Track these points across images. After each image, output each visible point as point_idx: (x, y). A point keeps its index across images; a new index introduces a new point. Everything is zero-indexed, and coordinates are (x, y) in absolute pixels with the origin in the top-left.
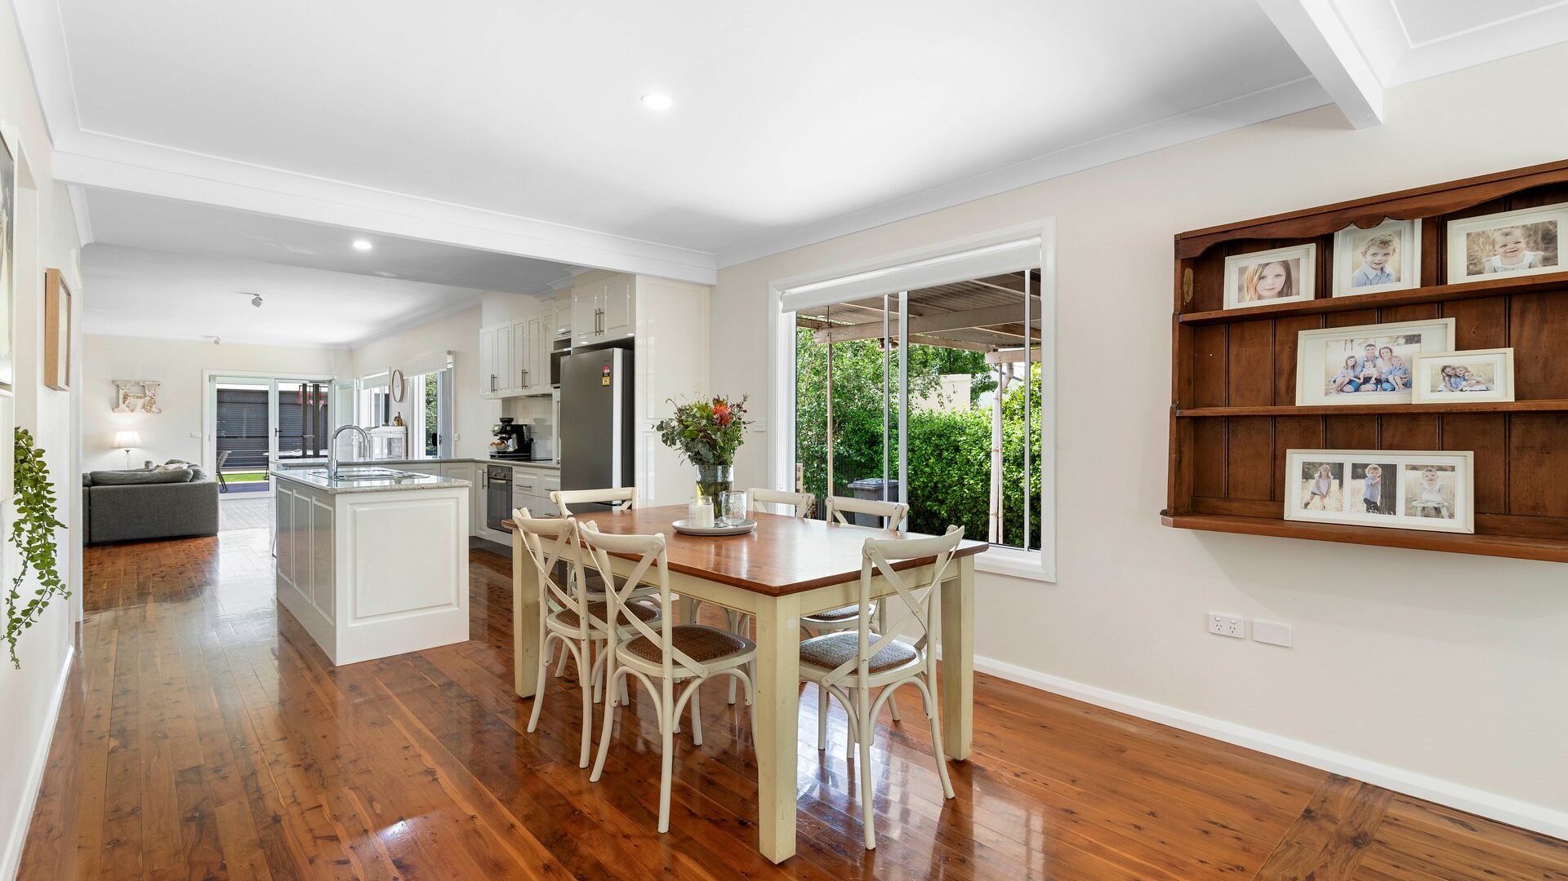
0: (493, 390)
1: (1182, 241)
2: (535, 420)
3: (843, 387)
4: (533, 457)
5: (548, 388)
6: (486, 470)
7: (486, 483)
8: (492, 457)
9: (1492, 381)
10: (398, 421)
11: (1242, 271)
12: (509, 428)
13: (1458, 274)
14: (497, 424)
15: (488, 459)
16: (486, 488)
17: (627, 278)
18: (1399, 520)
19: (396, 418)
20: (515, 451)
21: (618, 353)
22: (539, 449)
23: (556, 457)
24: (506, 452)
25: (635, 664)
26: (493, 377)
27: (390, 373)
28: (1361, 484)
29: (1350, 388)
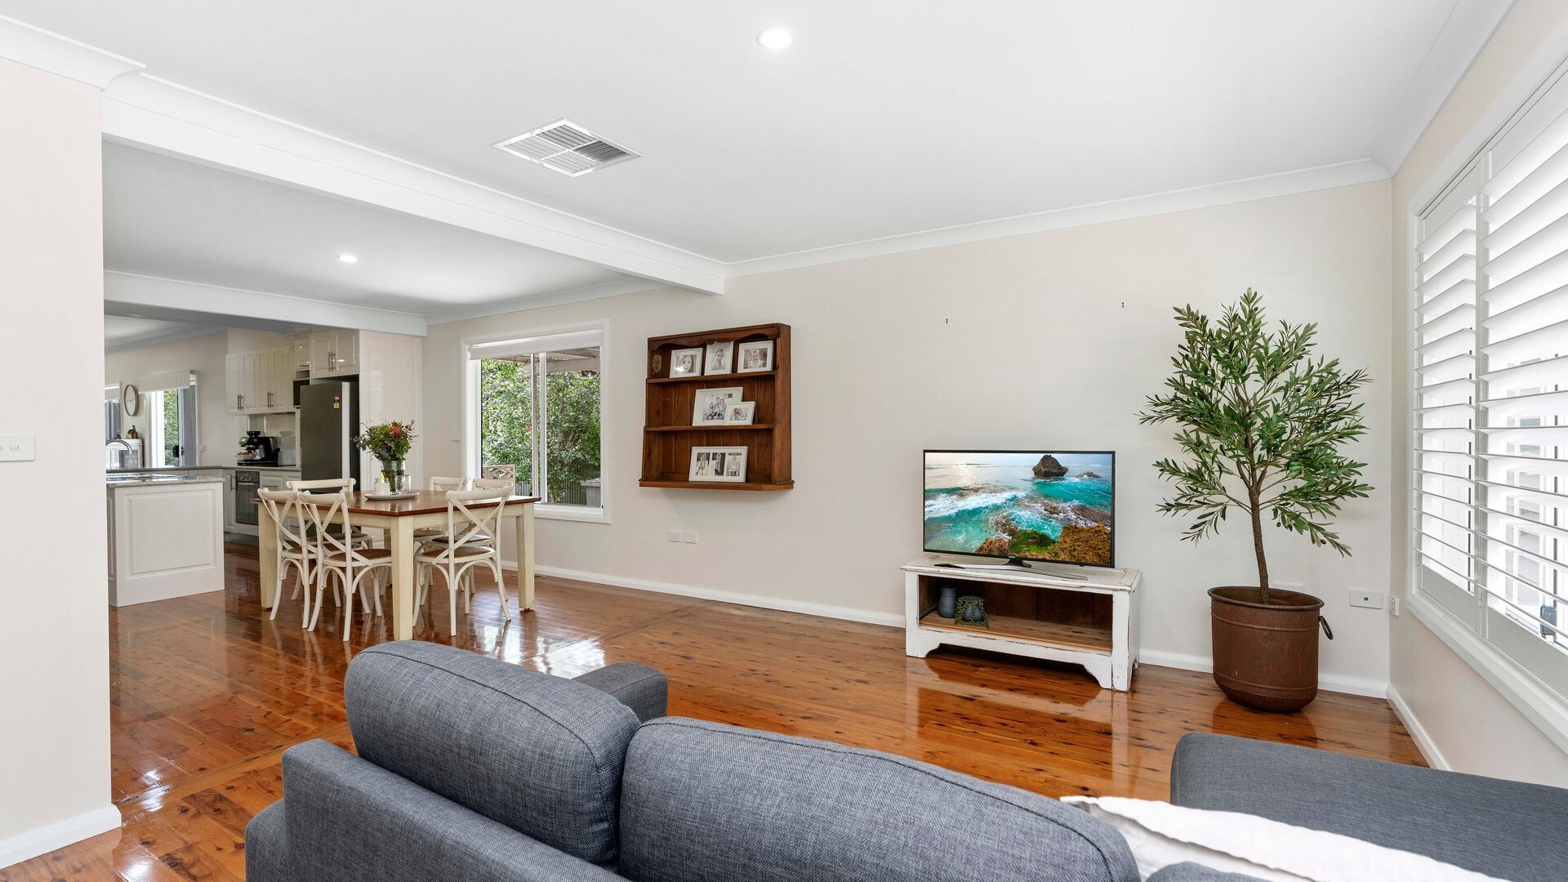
0: (240, 408)
1: (652, 342)
2: (281, 433)
3: (578, 403)
4: (279, 463)
5: (292, 408)
6: (234, 475)
7: (234, 486)
8: (239, 464)
9: (747, 416)
10: (133, 434)
11: (678, 358)
12: (255, 440)
13: (741, 370)
14: (245, 437)
15: (236, 466)
16: (234, 490)
17: (354, 332)
18: (725, 478)
19: (130, 431)
20: (262, 459)
21: (346, 386)
22: (285, 457)
23: (298, 463)
24: (253, 460)
25: (335, 564)
26: (240, 397)
27: (121, 388)
28: (715, 461)
29: (710, 418)
